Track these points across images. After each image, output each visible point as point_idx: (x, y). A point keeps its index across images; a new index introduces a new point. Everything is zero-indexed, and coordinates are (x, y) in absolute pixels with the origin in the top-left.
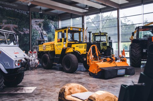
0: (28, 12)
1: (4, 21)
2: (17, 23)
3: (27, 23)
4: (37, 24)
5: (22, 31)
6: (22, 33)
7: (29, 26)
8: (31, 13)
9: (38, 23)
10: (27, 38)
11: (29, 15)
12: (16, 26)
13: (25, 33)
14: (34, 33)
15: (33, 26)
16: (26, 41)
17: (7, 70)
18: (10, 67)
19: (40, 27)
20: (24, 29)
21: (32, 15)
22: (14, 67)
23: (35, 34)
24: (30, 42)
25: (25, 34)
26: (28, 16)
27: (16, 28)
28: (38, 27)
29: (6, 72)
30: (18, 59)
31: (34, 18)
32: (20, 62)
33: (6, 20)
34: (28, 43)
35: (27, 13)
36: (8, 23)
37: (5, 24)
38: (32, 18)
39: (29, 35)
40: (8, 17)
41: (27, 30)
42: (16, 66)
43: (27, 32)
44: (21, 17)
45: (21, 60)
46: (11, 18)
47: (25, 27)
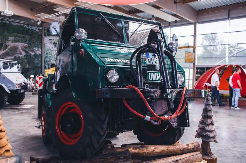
0: (41, 28)
1: (11, 38)
2: (26, 41)
3: (39, 42)
4: (51, 43)
5: (32, 51)
6: (33, 54)
7: (41, 45)
8: (45, 29)
9: (53, 42)
10: (38, 60)
11: (42, 31)
12: (26, 45)
13: (36, 53)
14: (47, 54)
15: (46, 45)
16: (38, 64)
17: (10, 90)
18: (12, 88)
19: (55, 46)
20: (35, 48)
21: (45, 31)
22: (15, 89)
23: (48, 56)
24: (42, 65)
25: (36, 55)
26: (40, 33)
27: (25, 47)
28: (53, 46)
29: (9, 92)
30: (18, 83)
31: (48, 35)
32: (20, 85)
33: (13, 38)
34: (39, 65)
35: (39, 29)
36: (15, 41)
37: (12, 42)
38: (45, 35)
39: (41, 55)
40: (16, 35)
41: (38, 50)
42: (17, 88)
43: (39, 52)
44: (32, 34)
45: (21, 84)
46: (19, 35)
47: (36, 46)
